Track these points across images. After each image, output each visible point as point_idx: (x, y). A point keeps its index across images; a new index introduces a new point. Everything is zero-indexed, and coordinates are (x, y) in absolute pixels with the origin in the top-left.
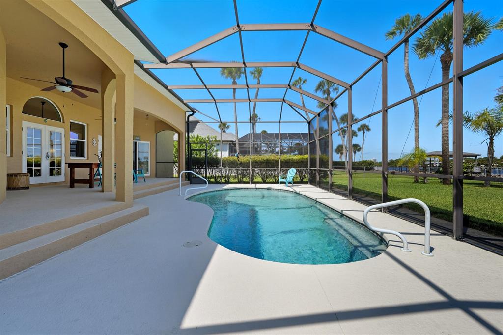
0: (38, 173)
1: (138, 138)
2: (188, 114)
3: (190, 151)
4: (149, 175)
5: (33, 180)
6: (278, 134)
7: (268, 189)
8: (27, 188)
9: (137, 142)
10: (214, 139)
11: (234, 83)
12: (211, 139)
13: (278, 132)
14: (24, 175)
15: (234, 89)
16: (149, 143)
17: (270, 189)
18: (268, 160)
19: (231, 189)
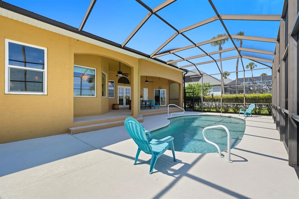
0: (122, 104)
1: (160, 88)
2: (184, 73)
3: (185, 93)
4: (166, 105)
5: (120, 106)
6: (243, 78)
7: (230, 117)
8: (118, 109)
9: (160, 90)
10: (208, 85)
11: (220, 48)
12: (206, 85)
13: (243, 77)
14: (118, 104)
15: (220, 53)
16: (166, 90)
17: (231, 117)
18: (237, 98)
19: (203, 115)
